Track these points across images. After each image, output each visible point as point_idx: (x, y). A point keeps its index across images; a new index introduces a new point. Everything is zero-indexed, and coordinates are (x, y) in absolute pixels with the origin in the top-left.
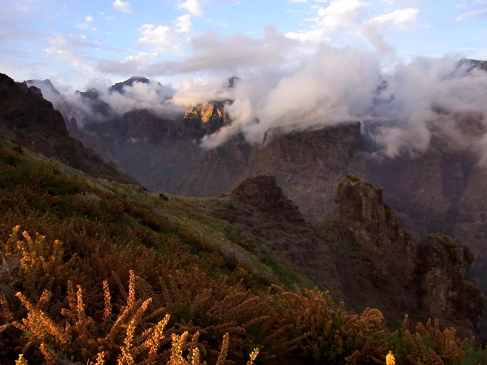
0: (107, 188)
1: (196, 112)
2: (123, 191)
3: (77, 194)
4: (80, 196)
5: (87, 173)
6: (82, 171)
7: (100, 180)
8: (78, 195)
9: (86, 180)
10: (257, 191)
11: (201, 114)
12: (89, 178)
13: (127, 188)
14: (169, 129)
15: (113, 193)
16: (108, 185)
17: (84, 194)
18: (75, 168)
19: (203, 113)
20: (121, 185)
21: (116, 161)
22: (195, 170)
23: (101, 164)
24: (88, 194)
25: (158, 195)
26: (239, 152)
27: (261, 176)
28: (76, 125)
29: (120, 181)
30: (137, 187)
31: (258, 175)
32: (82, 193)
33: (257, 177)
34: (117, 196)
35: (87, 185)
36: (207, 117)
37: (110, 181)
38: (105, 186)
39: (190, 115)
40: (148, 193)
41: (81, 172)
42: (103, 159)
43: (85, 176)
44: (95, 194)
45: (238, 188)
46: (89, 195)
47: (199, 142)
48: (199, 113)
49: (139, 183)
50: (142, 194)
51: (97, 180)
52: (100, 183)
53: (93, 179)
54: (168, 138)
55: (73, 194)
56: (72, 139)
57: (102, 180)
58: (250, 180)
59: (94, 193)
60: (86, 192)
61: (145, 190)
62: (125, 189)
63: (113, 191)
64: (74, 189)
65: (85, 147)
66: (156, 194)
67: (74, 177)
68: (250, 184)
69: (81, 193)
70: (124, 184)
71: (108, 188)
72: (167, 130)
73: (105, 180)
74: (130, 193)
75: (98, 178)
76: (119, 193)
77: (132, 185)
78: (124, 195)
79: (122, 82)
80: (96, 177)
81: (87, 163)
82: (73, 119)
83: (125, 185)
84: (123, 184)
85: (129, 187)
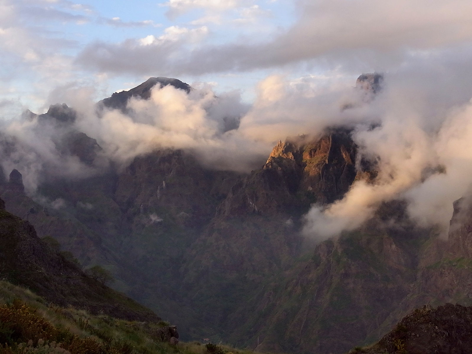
0: (86, 329)
1: (291, 156)
2: (121, 338)
3: (18, 344)
4: (26, 348)
5: (42, 295)
6: (30, 288)
7: (71, 309)
8: (20, 346)
9: (40, 311)
10: (440, 342)
11: (302, 159)
12: (48, 306)
13: (132, 329)
14: (230, 195)
15: (100, 342)
16: (89, 323)
17: (35, 345)
18: (16, 284)
19: (308, 158)
20: (118, 322)
21: (109, 267)
22: (289, 289)
23: (74, 274)
24: (44, 344)
25: (203, 346)
26: (394, 246)
27: (449, 306)
28: (22, 187)
29: (115, 312)
30: (155, 327)
31: (443, 304)
32: (31, 342)
33: (439, 309)
34: (108, 349)
35: (41, 322)
36: (318, 165)
37: (94, 312)
38: (82, 326)
39: (278, 161)
40: (180, 342)
41: (28, 292)
42: (79, 261)
43: (38, 300)
44: (60, 344)
45: (392, 335)
46: (47, 346)
47: (299, 224)
48: (298, 155)
49: (159, 319)
50: (166, 345)
51: (64, 310)
52: (71, 317)
53: (55, 308)
54: (226, 214)
55: (9, 345)
56: (10, 217)
57: (75, 311)
58: (423, 316)
59: (58, 342)
60: (41, 341)
61: (172, 335)
62: (128, 332)
63: (100, 336)
64: (11, 332)
65: (40, 235)
66: (199, 344)
67: (11, 304)
68: (423, 326)
69: (27, 341)
70: (125, 321)
71: (89, 328)
72: (224, 196)
73: (84, 312)
74: (139, 341)
75: (66, 307)
76: (113, 342)
77: (145, 322)
78: (125, 344)
79: (128, 90)
80: (62, 304)
81: (43, 270)
82: (16, 174)
83: (129, 323)
84: (122, 321)
85: (136, 329)
